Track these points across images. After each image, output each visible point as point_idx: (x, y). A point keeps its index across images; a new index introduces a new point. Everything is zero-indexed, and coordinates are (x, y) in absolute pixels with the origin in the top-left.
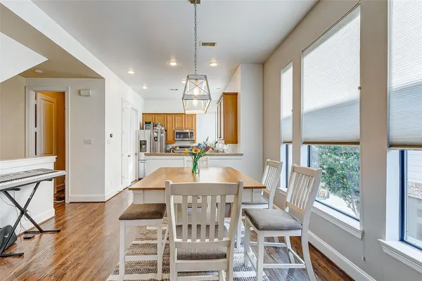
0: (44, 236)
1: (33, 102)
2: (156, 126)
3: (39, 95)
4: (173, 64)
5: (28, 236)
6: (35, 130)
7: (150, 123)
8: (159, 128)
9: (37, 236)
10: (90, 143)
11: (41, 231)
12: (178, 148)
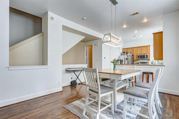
0: (83, 85)
1: (86, 49)
2: (128, 53)
3: (87, 47)
4: (125, 26)
5: (79, 84)
6: (86, 57)
7: (125, 52)
8: (129, 54)
9: (81, 85)
10: (98, 61)
11: (82, 84)
12: (140, 63)
